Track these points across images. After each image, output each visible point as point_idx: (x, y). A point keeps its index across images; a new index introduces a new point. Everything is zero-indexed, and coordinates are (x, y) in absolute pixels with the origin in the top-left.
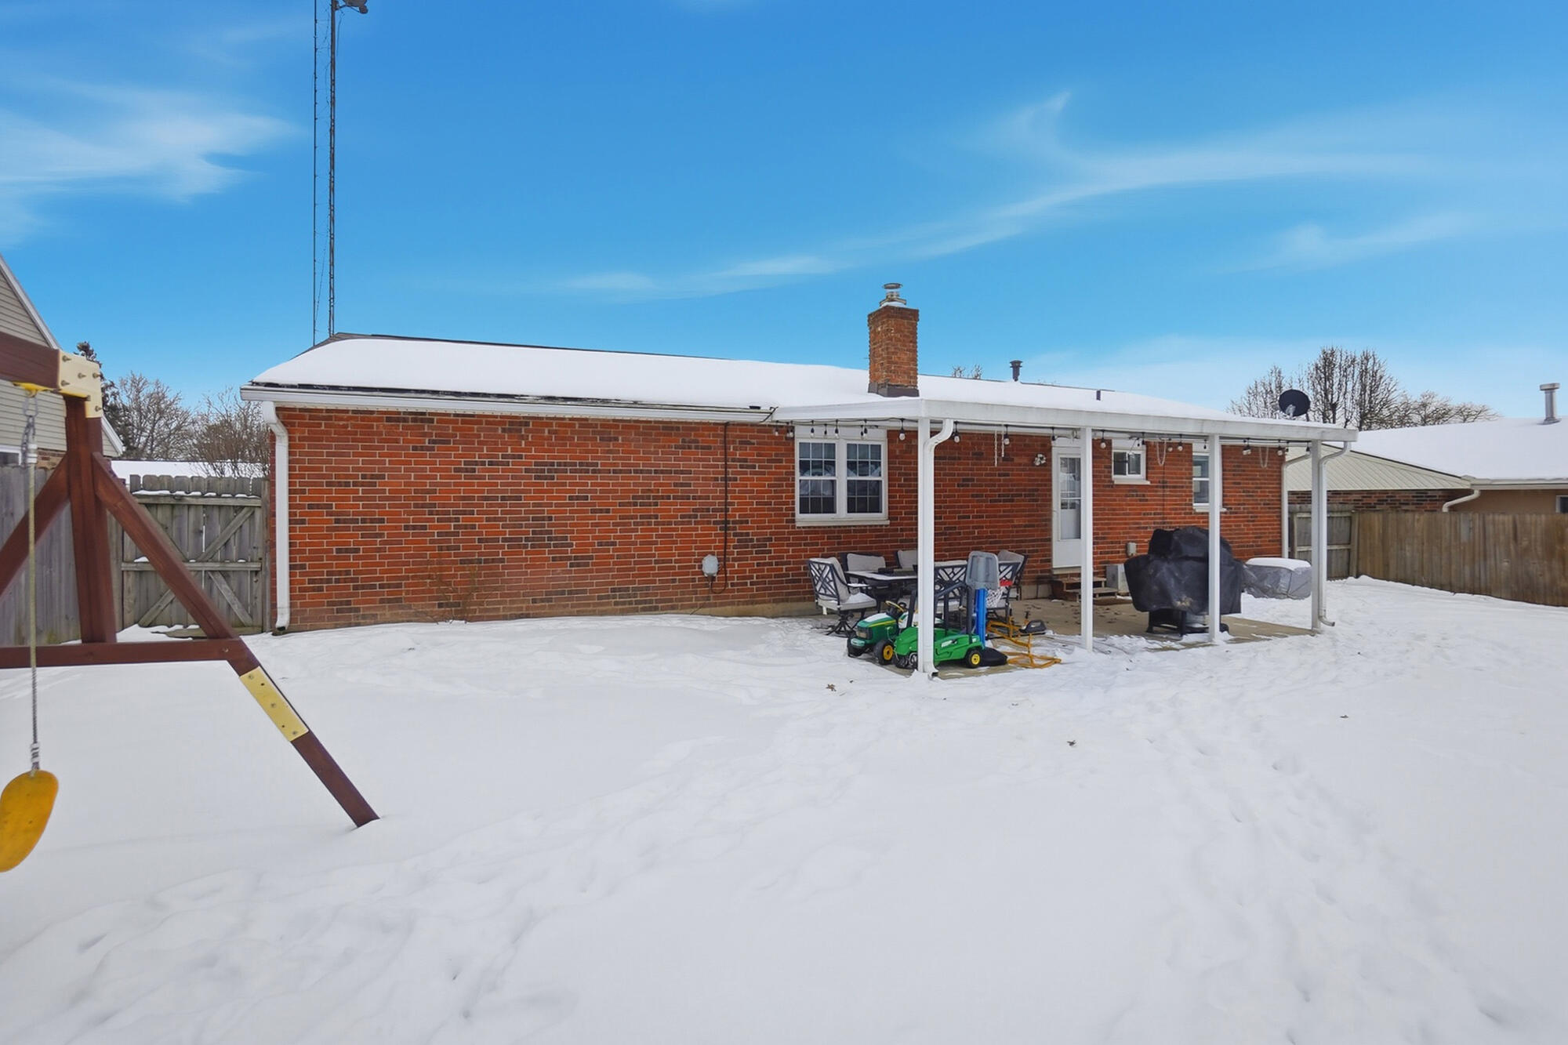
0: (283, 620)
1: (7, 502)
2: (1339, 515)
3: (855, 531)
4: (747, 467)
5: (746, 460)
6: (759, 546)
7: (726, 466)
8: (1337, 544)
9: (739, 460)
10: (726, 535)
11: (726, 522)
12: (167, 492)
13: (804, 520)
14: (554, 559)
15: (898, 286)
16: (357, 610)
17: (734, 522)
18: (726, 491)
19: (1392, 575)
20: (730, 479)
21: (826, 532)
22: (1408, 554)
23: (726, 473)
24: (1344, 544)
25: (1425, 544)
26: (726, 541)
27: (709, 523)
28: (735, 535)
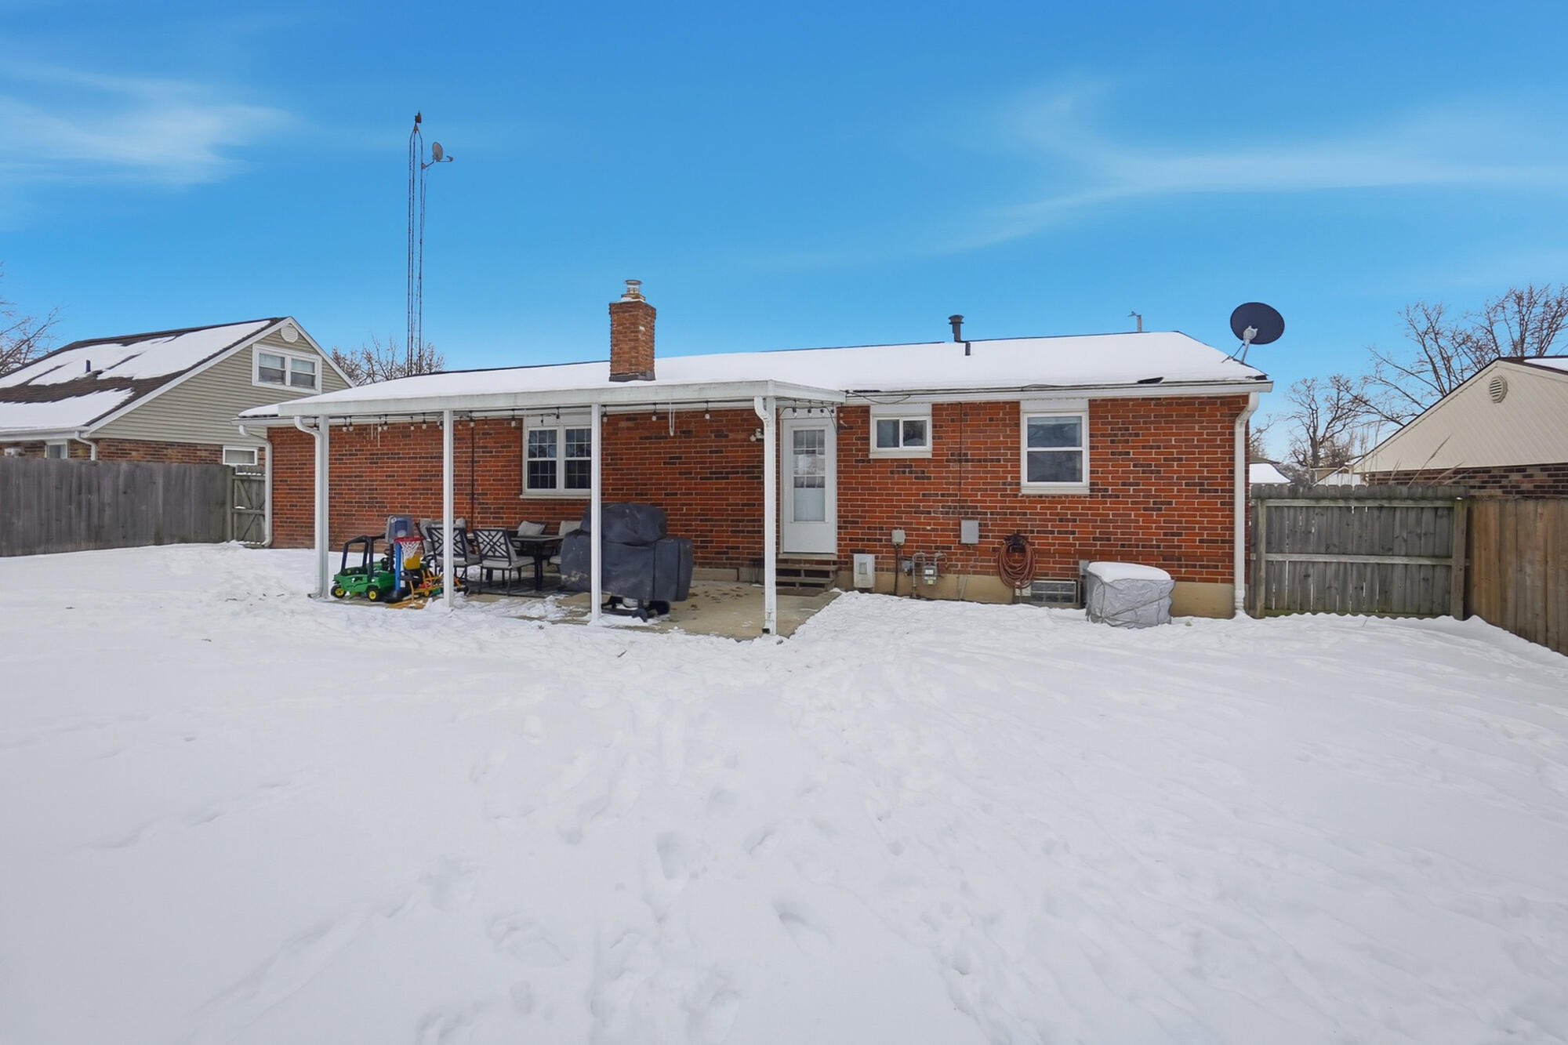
0: (267, 541)
1: (151, 478)
2: (1410, 503)
3: (568, 504)
4: (488, 452)
5: (486, 447)
6: (495, 513)
7: (473, 452)
8: (1406, 555)
9: (482, 447)
10: (473, 503)
11: (473, 494)
12: (245, 474)
13: (530, 493)
14: (378, 516)
15: (639, 283)
16: (296, 539)
17: (478, 494)
18: (473, 471)
19: (1510, 622)
20: (476, 462)
21: (544, 504)
22: (1528, 582)
23: (473, 457)
24: (1434, 556)
25: (1550, 563)
26: (473, 508)
27: (462, 494)
28: (479, 504)
